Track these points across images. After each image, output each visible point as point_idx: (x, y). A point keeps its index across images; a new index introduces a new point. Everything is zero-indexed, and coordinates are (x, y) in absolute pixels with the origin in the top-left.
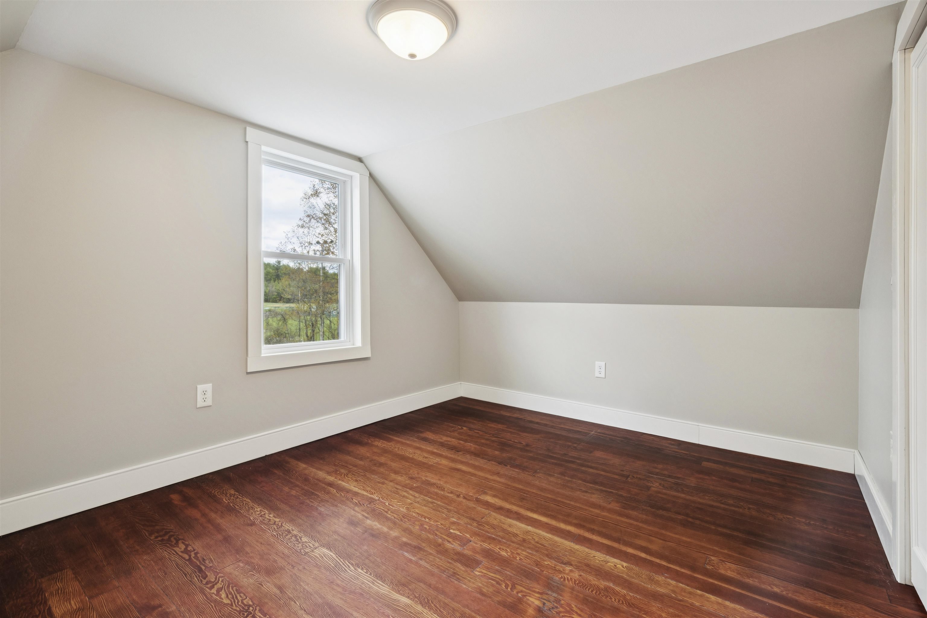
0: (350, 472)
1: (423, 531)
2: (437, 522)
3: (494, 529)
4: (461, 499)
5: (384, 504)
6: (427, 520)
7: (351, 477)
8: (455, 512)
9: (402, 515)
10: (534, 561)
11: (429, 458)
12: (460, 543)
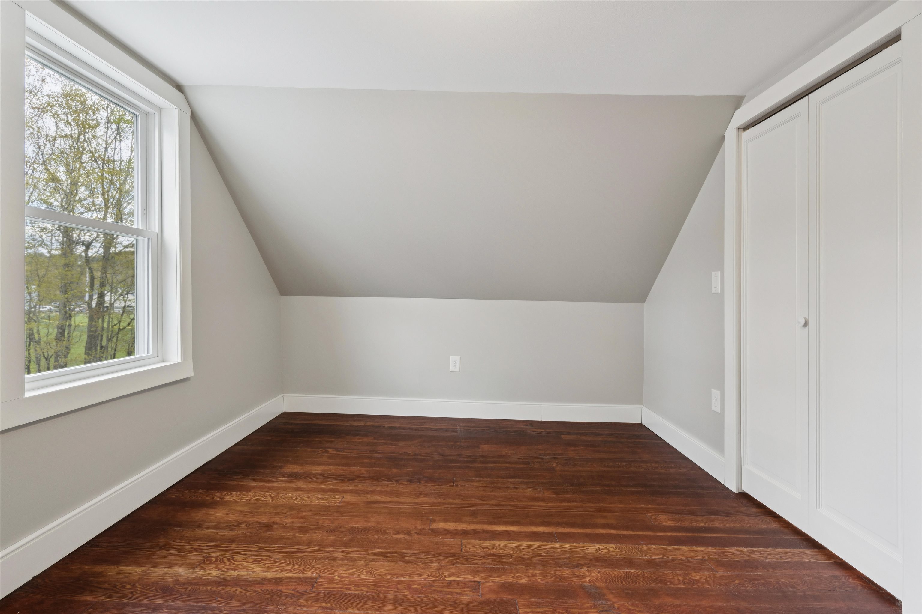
0: (232, 552)
1: (419, 594)
2: (421, 575)
3: (485, 557)
4: (416, 537)
5: (334, 579)
6: (408, 577)
7: (243, 558)
8: (427, 555)
9: (373, 585)
10: (554, 576)
11: (325, 498)
12: (471, 589)
